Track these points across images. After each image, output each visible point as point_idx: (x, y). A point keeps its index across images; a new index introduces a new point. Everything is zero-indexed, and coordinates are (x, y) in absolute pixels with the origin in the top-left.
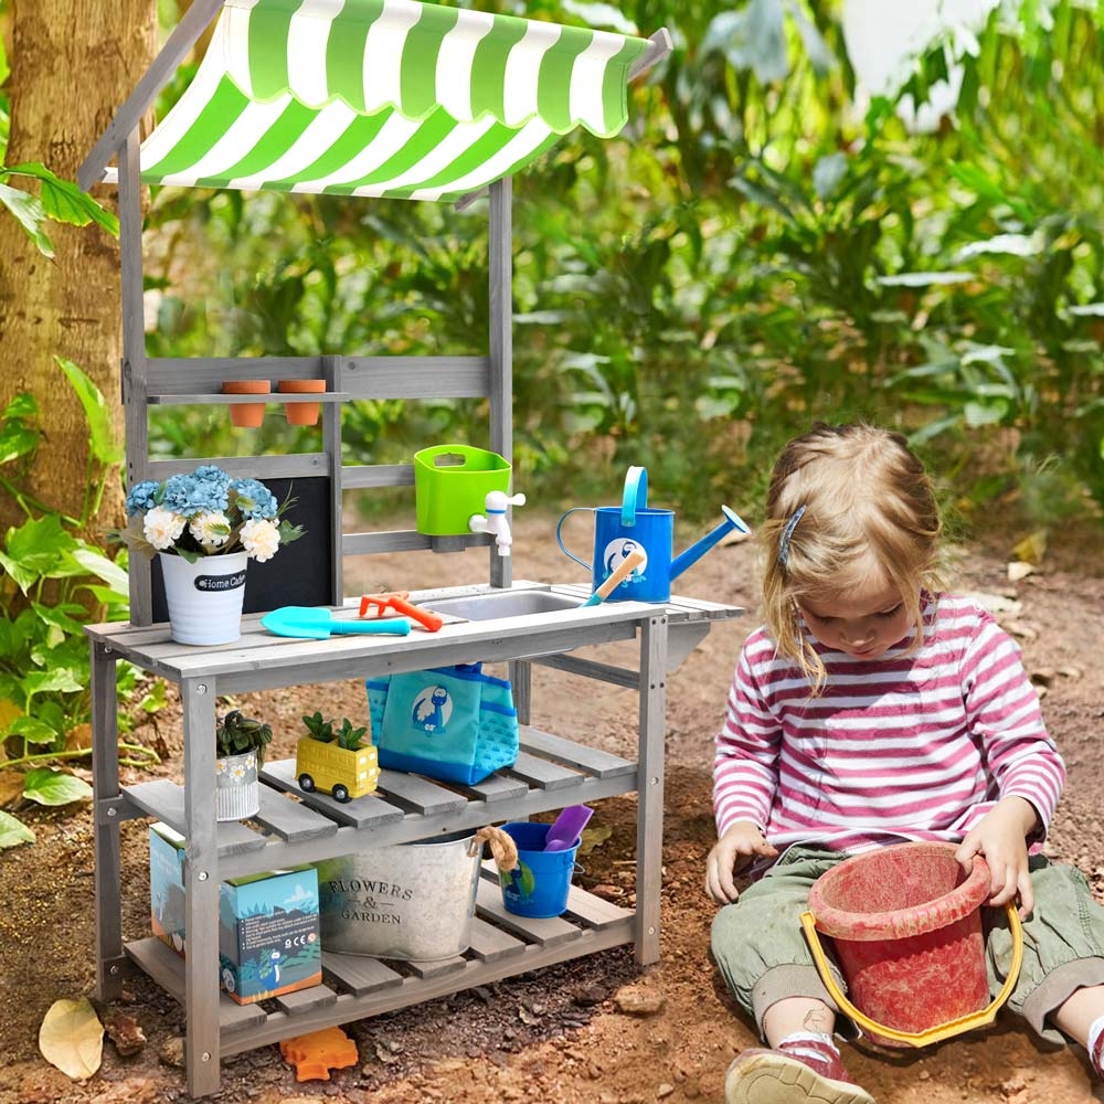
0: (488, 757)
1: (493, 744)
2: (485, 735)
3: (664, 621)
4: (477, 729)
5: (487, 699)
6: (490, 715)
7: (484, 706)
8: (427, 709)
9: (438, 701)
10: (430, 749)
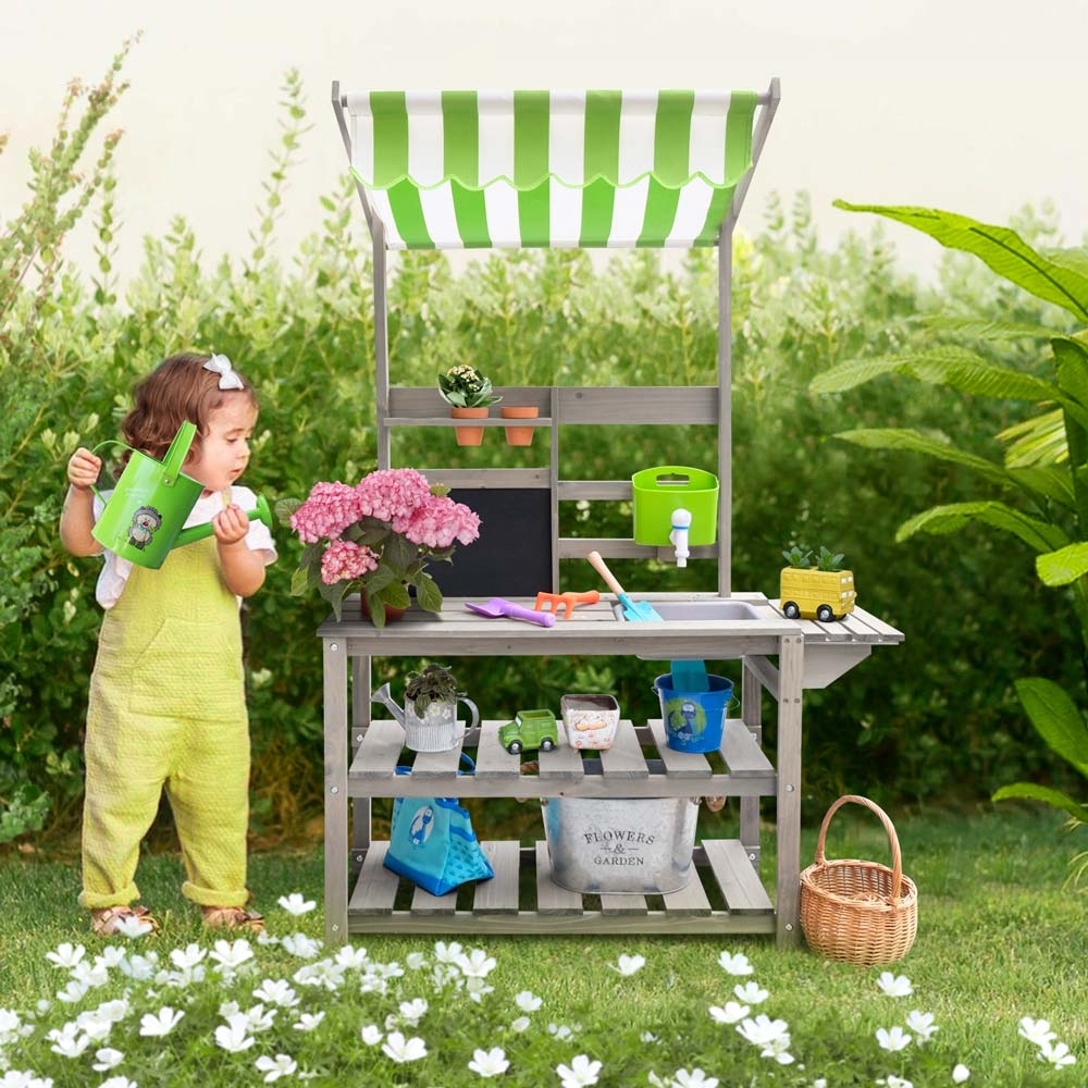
0: (452, 873)
1: (458, 862)
2: (454, 853)
3: (799, 641)
4: (448, 847)
5: (455, 825)
6: (456, 837)
7: (452, 829)
8: (418, 827)
9: (426, 820)
10: (414, 860)
